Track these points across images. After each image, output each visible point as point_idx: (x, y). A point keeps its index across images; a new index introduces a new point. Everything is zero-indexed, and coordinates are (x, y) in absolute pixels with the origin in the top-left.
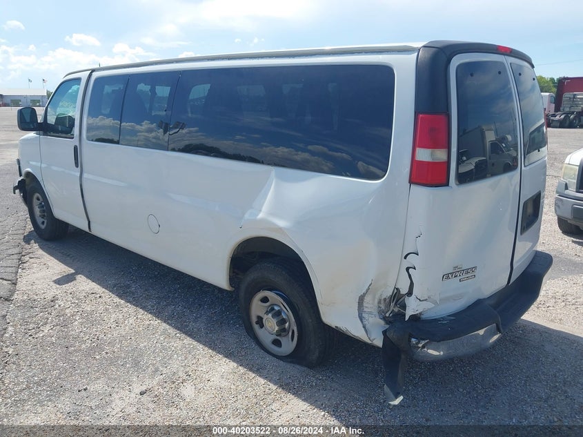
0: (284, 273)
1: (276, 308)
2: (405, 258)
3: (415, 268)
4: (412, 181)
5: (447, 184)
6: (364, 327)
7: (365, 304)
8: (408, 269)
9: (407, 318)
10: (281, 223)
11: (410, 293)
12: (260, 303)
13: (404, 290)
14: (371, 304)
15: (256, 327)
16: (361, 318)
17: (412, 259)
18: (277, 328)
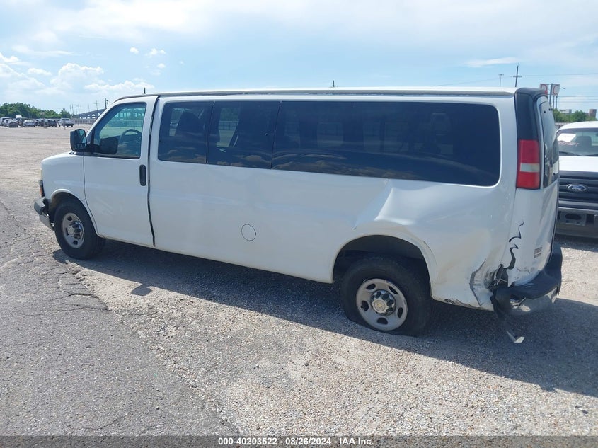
0: (394, 262)
1: (383, 293)
2: (510, 241)
3: (517, 247)
4: (517, 186)
5: (539, 188)
6: (475, 295)
7: (475, 279)
8: (511, 249)
9: (509, 285)
10: (404, 222)
11: (512, 266)
12: (366, 290)
13: (507, 265)
14: (480, 279)
15: (361, 310)
16: (472, 289)
17: (515, 241)
18: (387, 308)
